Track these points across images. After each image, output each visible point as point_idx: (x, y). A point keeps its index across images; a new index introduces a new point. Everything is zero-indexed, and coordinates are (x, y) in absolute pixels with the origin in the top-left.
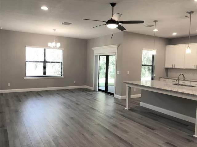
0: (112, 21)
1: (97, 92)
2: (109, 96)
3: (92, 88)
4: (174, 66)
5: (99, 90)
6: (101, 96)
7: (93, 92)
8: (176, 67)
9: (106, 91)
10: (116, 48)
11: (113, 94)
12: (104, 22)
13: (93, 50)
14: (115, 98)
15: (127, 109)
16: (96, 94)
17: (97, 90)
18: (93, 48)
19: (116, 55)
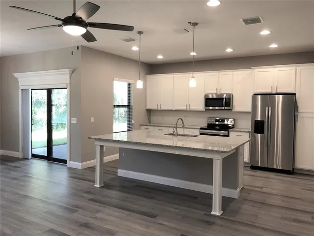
0: (73, 20)
1: (31, 160)
2: (57, 166)
3: (19, 155)
4: (159, 106)
5: (34, 156)
6: (39, 168)
7: (22, 162)
8: (163, 107)
9: (49, 157)
10: (68, 76)
11: (64, 162)
12: (57, 19)
13: (16, 79)
14: (70, 169)
15: (97, 185)
16: (27, 165)
17: (30, 157)
18: (16, 75)
19: (68, 88)
